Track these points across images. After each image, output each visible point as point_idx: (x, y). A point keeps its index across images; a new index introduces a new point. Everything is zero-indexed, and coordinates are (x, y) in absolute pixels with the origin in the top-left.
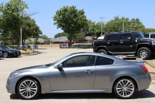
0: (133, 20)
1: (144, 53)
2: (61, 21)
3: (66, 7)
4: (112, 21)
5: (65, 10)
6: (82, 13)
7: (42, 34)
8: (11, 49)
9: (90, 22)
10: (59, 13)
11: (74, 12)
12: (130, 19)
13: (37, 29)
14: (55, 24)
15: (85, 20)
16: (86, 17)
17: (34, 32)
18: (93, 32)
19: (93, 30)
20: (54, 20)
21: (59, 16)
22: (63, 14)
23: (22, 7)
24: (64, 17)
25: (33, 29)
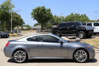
0: (82, 15)
1: (81, 35)
2: (36, 16)
3: (39, 7)
4: (69, 16)
5: (39, 9)
6: (49, 10)
7: (24, 24)
8: (3, 33)
9: (55, 16)
10: (35, 11)
11: (44, 10)
12: (80, 15)
13: (22, 21)
14: (32, 17)
15: (51, 15)
16: (51, 13)
17: (20, 22)
18: (57, 22)
19: (57, 21)
20: (32, 15)
21: (35, 12)
22: (37, 12)
23: (11, 7)
24: (38, 13)
25: (19, 21)
